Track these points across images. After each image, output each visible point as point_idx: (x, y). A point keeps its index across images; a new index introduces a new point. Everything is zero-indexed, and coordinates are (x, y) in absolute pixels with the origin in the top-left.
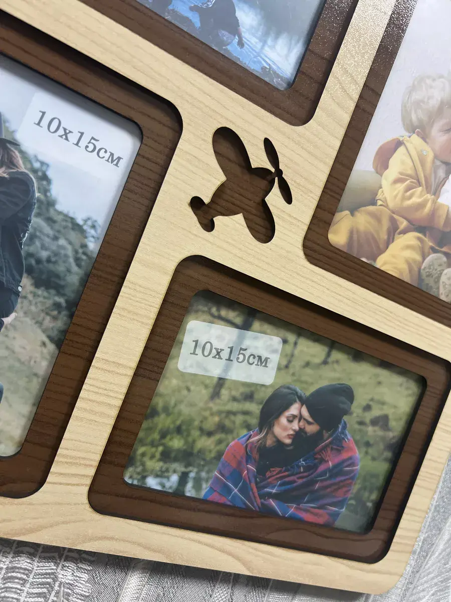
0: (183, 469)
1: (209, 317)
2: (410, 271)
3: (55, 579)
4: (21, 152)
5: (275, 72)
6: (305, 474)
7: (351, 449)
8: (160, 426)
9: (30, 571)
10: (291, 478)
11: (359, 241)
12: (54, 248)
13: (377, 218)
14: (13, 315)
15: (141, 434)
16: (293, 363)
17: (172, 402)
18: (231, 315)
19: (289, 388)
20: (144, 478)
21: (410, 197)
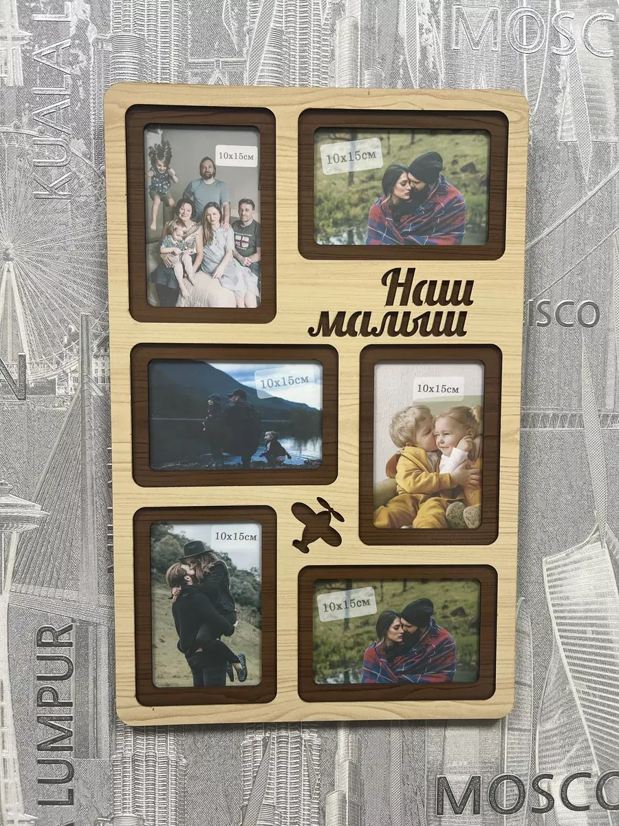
0: (345, 670)
1: (327, 591)
2: (439, 521)
3: (301, 739)
4: (215, 553)
5: (311, 460)
6: (420, 655)
7: (444, 634)
8: (323, 652)
9: (288, 737)
10: (411, 660)
11: (396, 518)
12: (243, 586)
13: (403, 501)
14: (237, 622)
15: (315, 659)
16: (384, 597)
17: (325, 638)
18: (338, 585)
19: (387, 612)
20: (325, 680)
21: (419, 481)
